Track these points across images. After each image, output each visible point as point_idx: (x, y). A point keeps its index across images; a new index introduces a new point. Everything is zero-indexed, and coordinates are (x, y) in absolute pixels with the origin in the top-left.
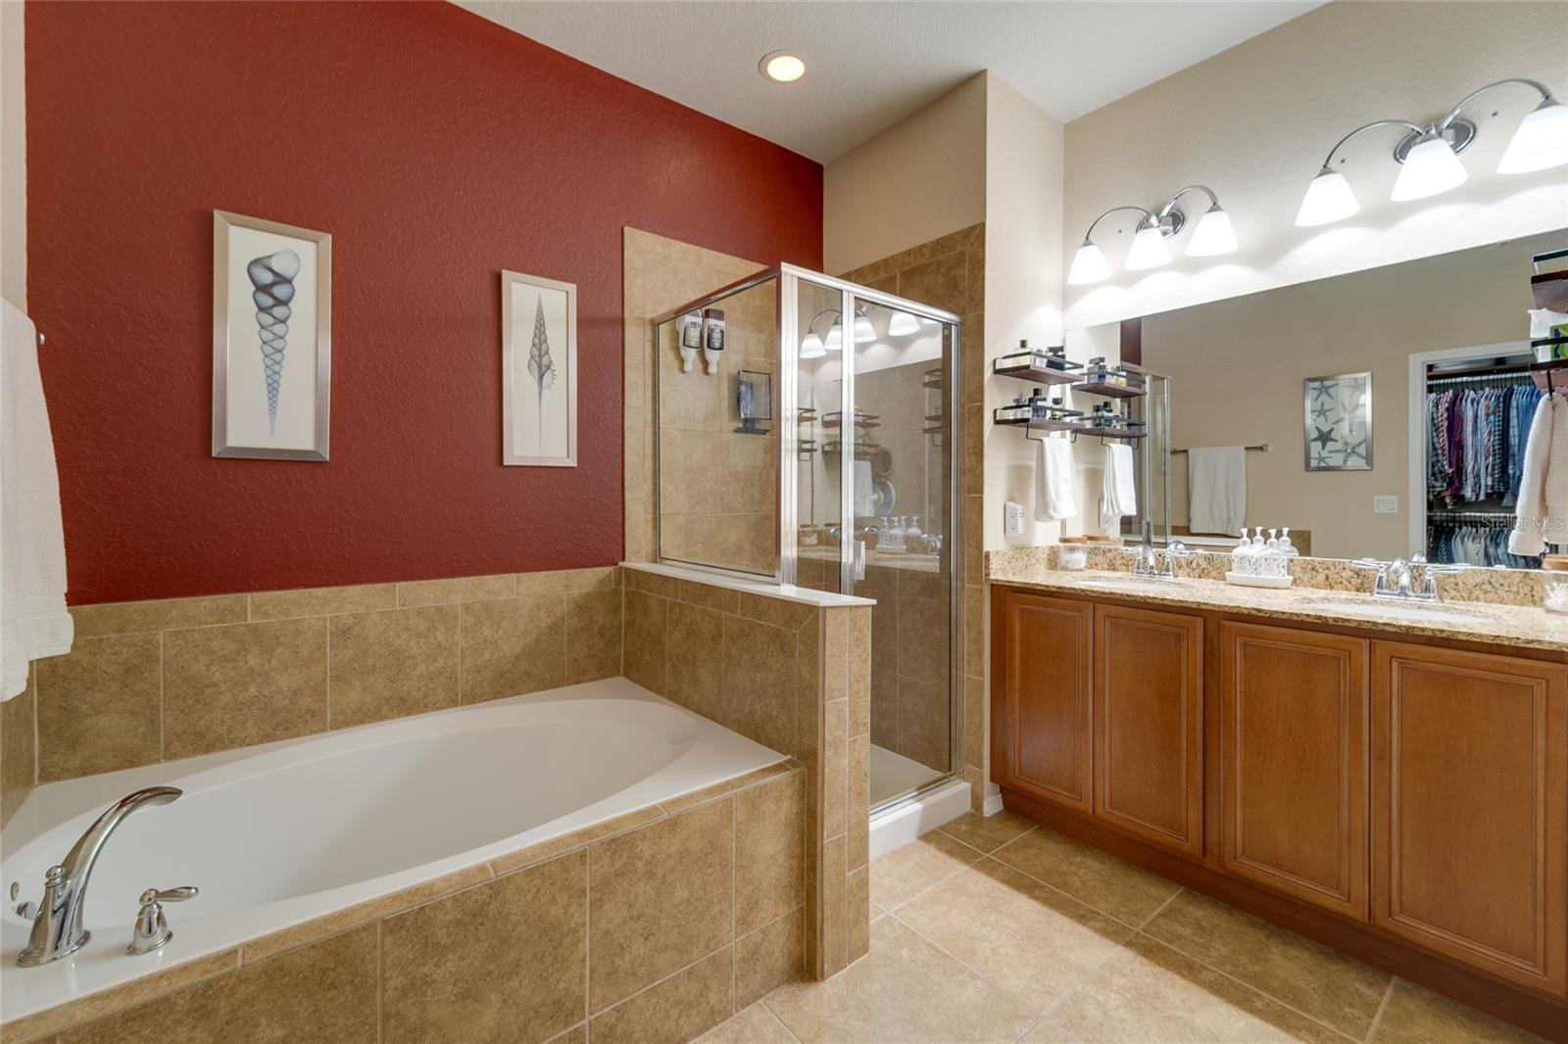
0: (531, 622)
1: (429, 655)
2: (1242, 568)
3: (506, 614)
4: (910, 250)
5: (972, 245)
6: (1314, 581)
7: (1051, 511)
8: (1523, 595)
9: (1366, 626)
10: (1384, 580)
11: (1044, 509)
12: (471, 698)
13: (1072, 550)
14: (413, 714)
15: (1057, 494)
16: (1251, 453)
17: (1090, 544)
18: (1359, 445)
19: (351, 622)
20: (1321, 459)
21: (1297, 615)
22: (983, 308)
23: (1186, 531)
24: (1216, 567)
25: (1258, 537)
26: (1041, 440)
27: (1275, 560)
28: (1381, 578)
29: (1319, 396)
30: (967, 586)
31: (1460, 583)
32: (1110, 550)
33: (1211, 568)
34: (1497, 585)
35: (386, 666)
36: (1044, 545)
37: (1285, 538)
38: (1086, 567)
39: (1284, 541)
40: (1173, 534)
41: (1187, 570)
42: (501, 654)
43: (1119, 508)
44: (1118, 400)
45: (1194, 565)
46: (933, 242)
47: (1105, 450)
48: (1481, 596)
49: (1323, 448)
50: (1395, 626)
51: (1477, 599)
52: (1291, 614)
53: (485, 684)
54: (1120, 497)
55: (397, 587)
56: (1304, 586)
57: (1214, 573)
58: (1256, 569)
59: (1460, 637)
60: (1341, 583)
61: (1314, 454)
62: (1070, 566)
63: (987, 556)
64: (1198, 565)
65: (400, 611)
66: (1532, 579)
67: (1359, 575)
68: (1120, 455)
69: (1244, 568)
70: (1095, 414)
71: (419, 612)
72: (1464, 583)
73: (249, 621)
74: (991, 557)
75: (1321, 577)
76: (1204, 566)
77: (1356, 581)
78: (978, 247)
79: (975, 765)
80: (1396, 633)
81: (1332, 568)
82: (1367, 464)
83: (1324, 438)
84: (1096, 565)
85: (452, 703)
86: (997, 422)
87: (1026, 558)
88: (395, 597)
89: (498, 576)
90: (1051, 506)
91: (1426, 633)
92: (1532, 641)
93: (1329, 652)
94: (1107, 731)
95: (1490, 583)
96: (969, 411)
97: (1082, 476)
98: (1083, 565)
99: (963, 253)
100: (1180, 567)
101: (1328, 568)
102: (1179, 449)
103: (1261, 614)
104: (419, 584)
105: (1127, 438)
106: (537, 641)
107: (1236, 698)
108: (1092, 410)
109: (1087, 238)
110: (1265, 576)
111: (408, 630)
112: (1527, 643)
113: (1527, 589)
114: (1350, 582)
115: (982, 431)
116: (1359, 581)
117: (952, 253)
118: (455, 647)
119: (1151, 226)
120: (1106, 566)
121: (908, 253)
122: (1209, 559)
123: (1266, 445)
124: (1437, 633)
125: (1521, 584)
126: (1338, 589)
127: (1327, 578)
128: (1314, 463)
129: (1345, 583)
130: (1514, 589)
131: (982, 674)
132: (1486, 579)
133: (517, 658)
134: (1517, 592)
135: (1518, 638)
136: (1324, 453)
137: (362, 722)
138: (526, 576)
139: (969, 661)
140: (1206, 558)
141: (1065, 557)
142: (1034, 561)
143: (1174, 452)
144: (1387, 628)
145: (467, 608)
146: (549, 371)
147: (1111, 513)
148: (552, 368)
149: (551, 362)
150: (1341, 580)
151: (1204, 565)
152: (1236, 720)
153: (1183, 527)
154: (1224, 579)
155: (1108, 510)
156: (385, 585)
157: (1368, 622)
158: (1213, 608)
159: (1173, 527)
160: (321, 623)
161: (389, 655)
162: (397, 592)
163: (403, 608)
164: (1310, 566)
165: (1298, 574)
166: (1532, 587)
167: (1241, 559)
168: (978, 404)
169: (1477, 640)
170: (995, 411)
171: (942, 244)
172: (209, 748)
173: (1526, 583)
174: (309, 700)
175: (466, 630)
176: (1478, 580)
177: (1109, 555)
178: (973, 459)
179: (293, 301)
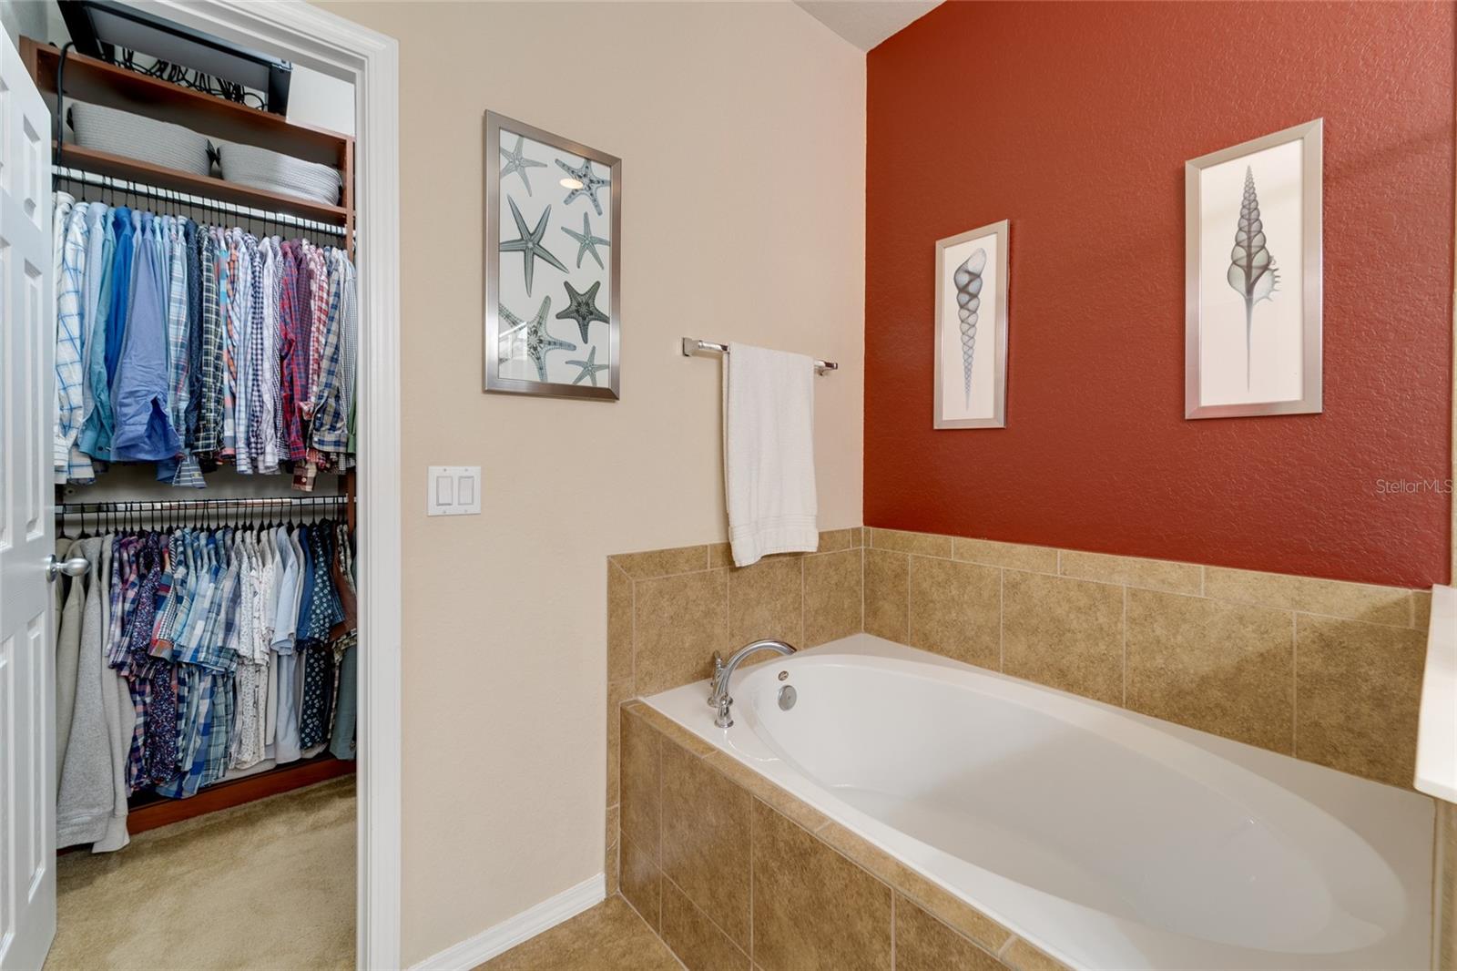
0: (1229, 637)
1: (1090, 635)
3: (1188, 616)
12: (1138, 704)
14: (1072, 692)
19: (1019, 578)
35: (1047, 632)
42: (1180, 666)
53: (1157, 695)
55: (1059, 553)
65: (1061, 579)
71: (1080, 585)
73: (952, 559)
85: (1115, 699)
88: (1056, 564)
89: (1177, 564)
104: (1080, 555)
106: (1239, 670)
111: (1069, 601)
118: (1119, 637)
133: (1204, 680)
137: (1026, 677)
138: (1220, 572)
145: (1134, 595)
146: (1266, 275)
148: (1272, 267)
149: (1269, 259)
156: (1047, 549)
160: (996, 572)
161: (1051, 621)
162: (1059, 559)
163: (1063, 576)
172: (930, 648)
174: (988, 639)
175: (1132, 620)
179: (981, 293)
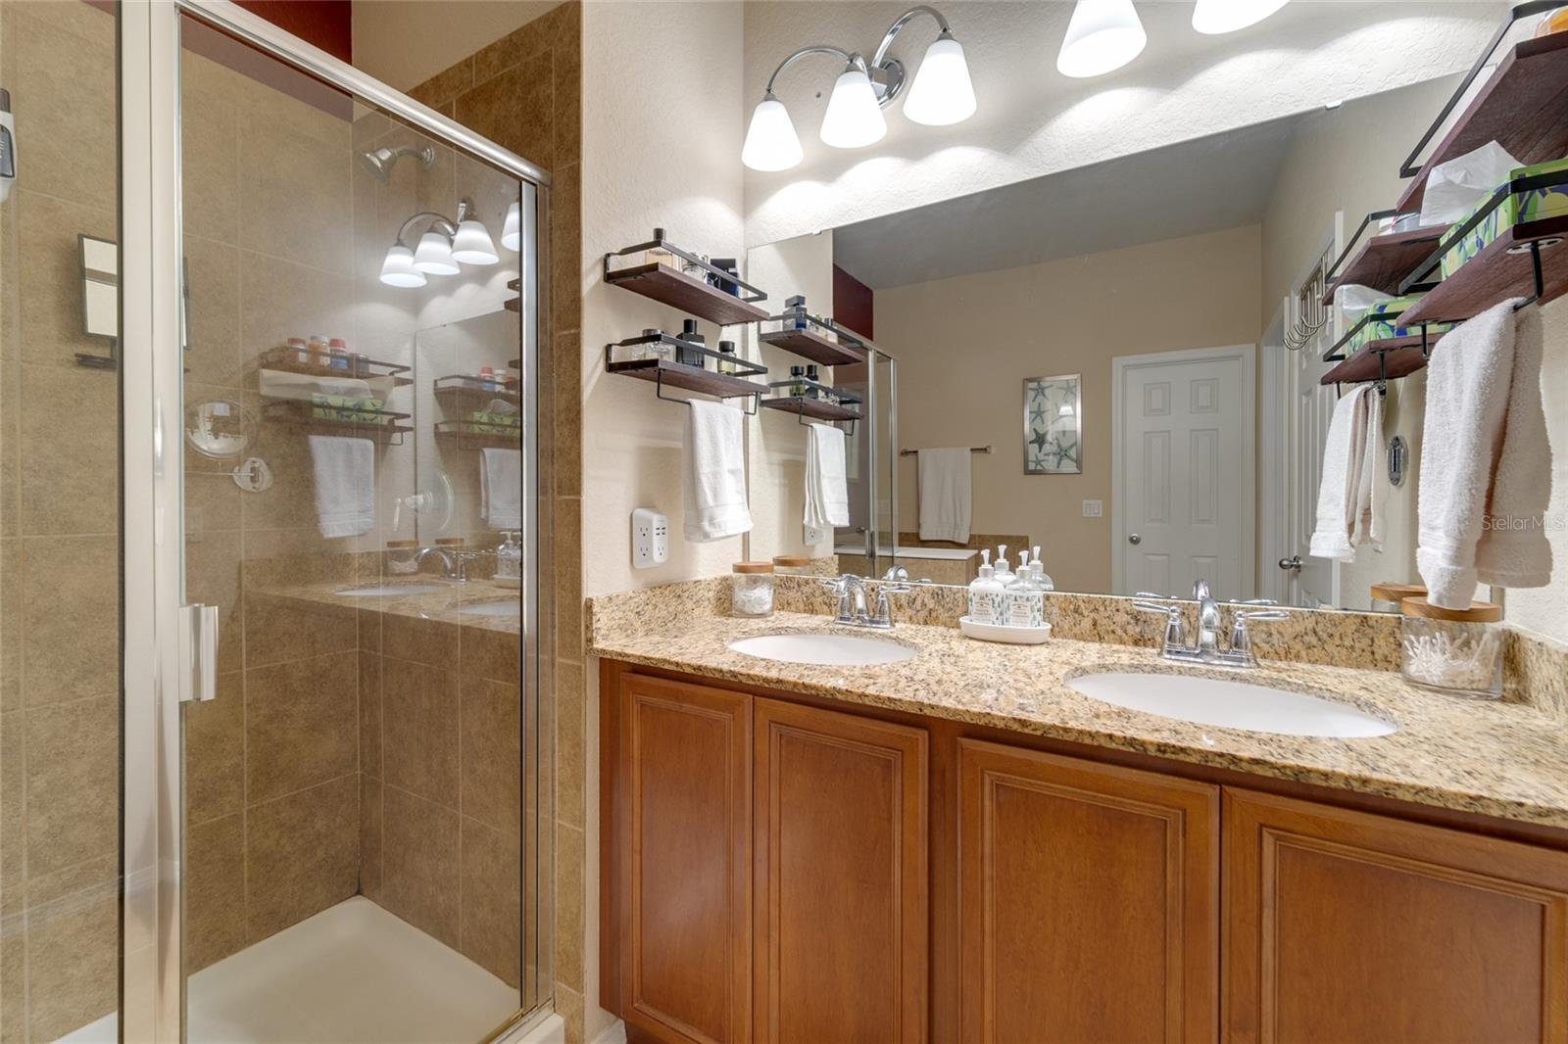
2: (984, 613)
4: (471, 58)
5: (561, 39)
6: (1076, 630)
7: (706, 525)
8: (1359, 651)
9: (1217, 763)
10: (1177, 629)
11: (694, 520)
13: (754, 582)
15: (716, 496)
16: (978, 455)
17: (781, 571)
18: (1071, 447)
20: (1038, 462)
21: (1090, 734)
22: (578, 156)
23: (912, 539)
24: (947, 606)
25: (1002, 560)
26: (689, 403)
27: (1028, 600)
28: (1172, 627)
29: (1036, 396)
30: (559, 660)
31: (1275, 632)
32: (807, 582)
33: (941, 610)
34: (1325, 636)
36: (710, 576)
37: (1036, 562)
38: (772, 609)
39: (1036, 566)
40: (900, 545)
41: (910, 612)
43: (824, 517)
44: (830, 369)
45: (918, 602)
46: (503, 41)
47: (806, 432)
48: (1303, 653)
49: (1040, 451)
50: (1272, 766)
51: (1298, 657)
52: (1081, 732)
54: (826, 500)
56: (1065, 637)
57: (944, 616)
58: (1001, 614)
59: (1400, 795)
60: (1113, 632)
61: (1032, 457)
62: (747, 609)
63: (589, 607)
64: (924, 605)
66: (1372, 627)
67: (1137, 620)
68: (828, 444)
69: (986, 613)
70: (793, 379)
72: (1279, 633)
74: (595, 609)
75: (1087, 623)
76: (931, 606)
77: (1134, 630)
78: (571, 43)
79: (569, 985)
80: (1275, 779)
81: (1102, 609)
82: (1077, 467)
83: (1040, 440)
84: (789, 604)
86: (612, 368)
87: (674, 602)
90: (706, 515)
91: (1333, 784)
92: (1549, 813)
93: (1146, 810)
94: (774, 934)
95: (1315, 632)
96: (559, 345)
97: (777, 470)
98: (767, 607)
99: (547, 56)
100: (900, 607)
101: (1096, 610)
102: (909, 450)
103: (1026, 731)
105: (838, 418)
107: (982, 890)
108: (789, 374)
109: (769, 91)
110: (1015, 626)
112: (1540, 815)
113: (1366, 641)
114: (1125, 632)
115: (579, 381)
116: (1138, 629)
117: (530, 58)
119: (857, 69)
120: (802, 607)
121: (467, 63)
122: (938, 595)
123: (989, 447)
124: (1355, 784)
125: (1357, 635)
126: (1109, 642)
127: (1095, 624)
128: (1032, 466)
129: (1119, 632)
130: (1348, 642)
131: (581, 820)
132: (1310, 626)
134: (1352, 647)
135: (1521, 805)
136: (1041, 456)
139: (561, 796)
140: (935, 594)
141: (740, 595)
142: (690, 605)
143: (905, 453)
144: (1259, 770)
147: (814, 525)
150: (1113, 627)
151: (931, 604)
152: (983, 931)
153: (913, 534)
154: (958, 626)
155: (811, 519)
157: (1221, 755)
158: (944, 715)
159: (900, 534)
164: (1072, 607)
165: (1056, 619)
166: (1372, 640)
167: (982, 598)
168: (573, 331)
169: (1435, 803)
170: (608, 348)
171: (515, 44)
173: (1365, 635)
176: (1299, 628)
177: (806, 589)
178: (566, 432)
